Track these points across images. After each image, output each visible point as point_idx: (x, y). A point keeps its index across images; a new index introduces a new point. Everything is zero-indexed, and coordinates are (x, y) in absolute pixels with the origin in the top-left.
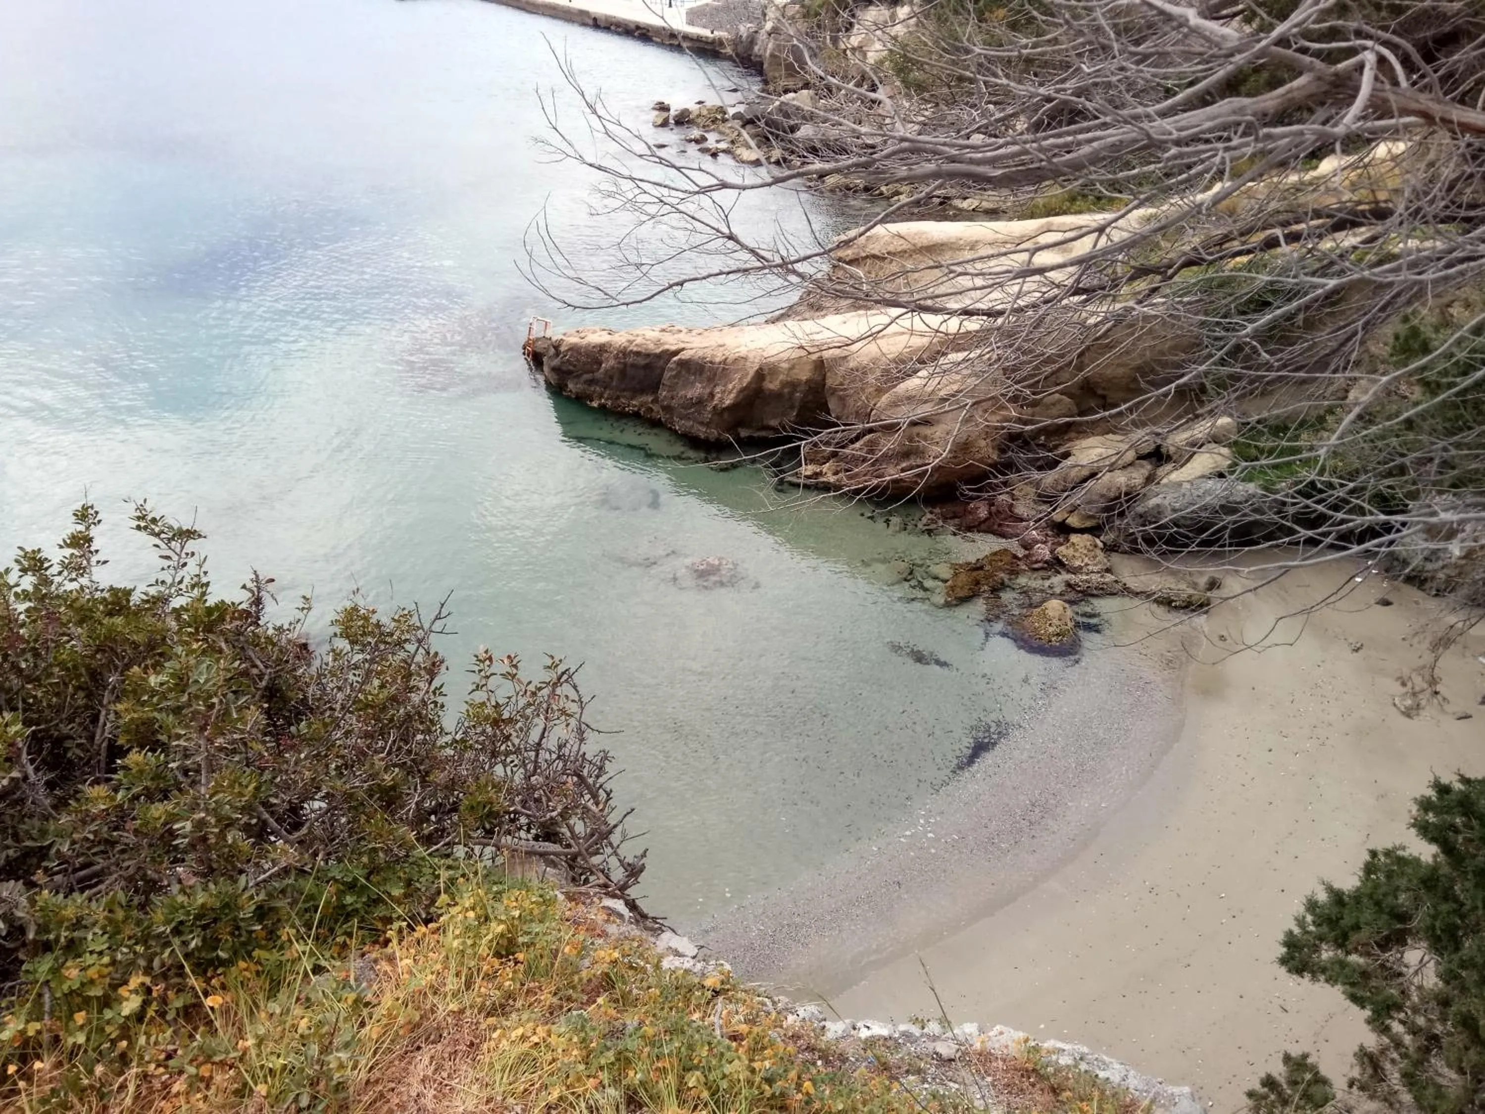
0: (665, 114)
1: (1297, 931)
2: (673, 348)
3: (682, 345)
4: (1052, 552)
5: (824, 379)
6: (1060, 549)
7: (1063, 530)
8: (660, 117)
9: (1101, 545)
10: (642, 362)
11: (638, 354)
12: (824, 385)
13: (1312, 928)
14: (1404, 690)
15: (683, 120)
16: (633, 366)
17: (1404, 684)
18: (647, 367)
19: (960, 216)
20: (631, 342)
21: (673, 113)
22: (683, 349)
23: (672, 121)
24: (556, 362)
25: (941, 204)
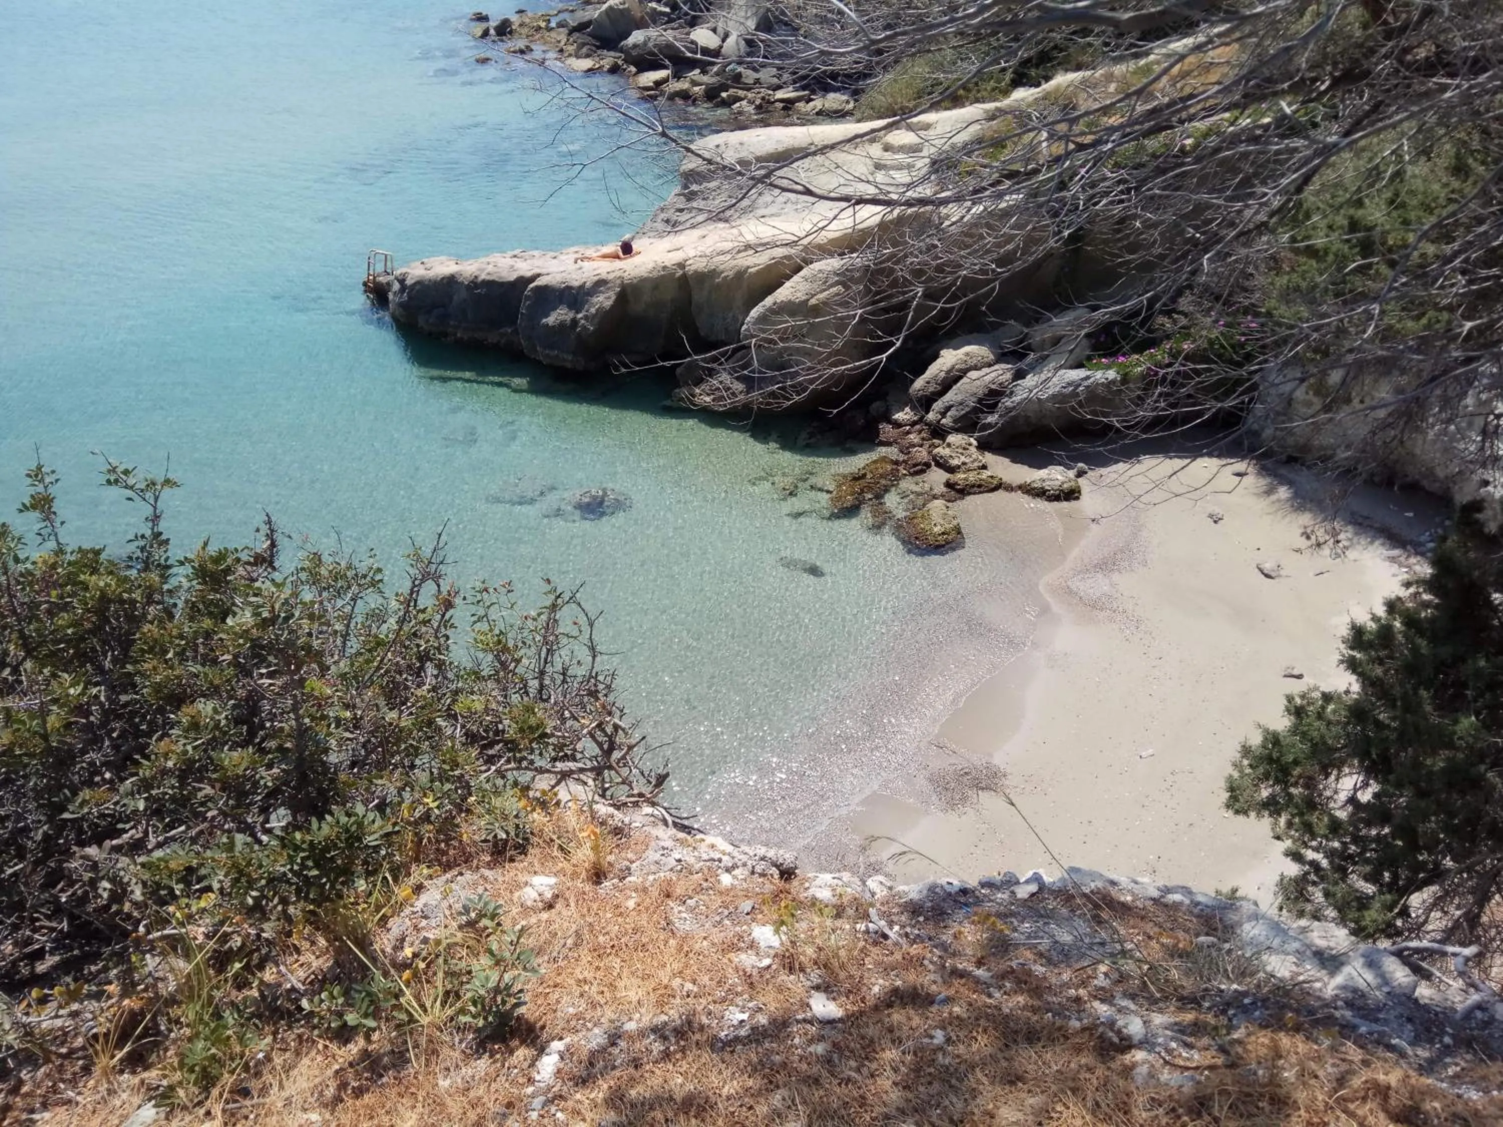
0: (484, 25)
1: (1236, 775)
2: (529, 274)
3: (537, 271)
4: (930, 453)
5: (690, 295)
6: (936, 451)
7: (938, 432)
8: (479, 29)
9: (975, 443)
10: (496, 290)
11: (491, 282)
12: (690, 303)
13: (1248, 771)
14: (1309, 543)
15: (504, 29)
16: (488, 296)
17: (1308, 538)
18: (503, 296)
19: (805, 121)
20: (482, 270)
21: (493, 24)
22: (539, 275)
23: (492, 32)
24: (403, 297)
25: (784, 108)
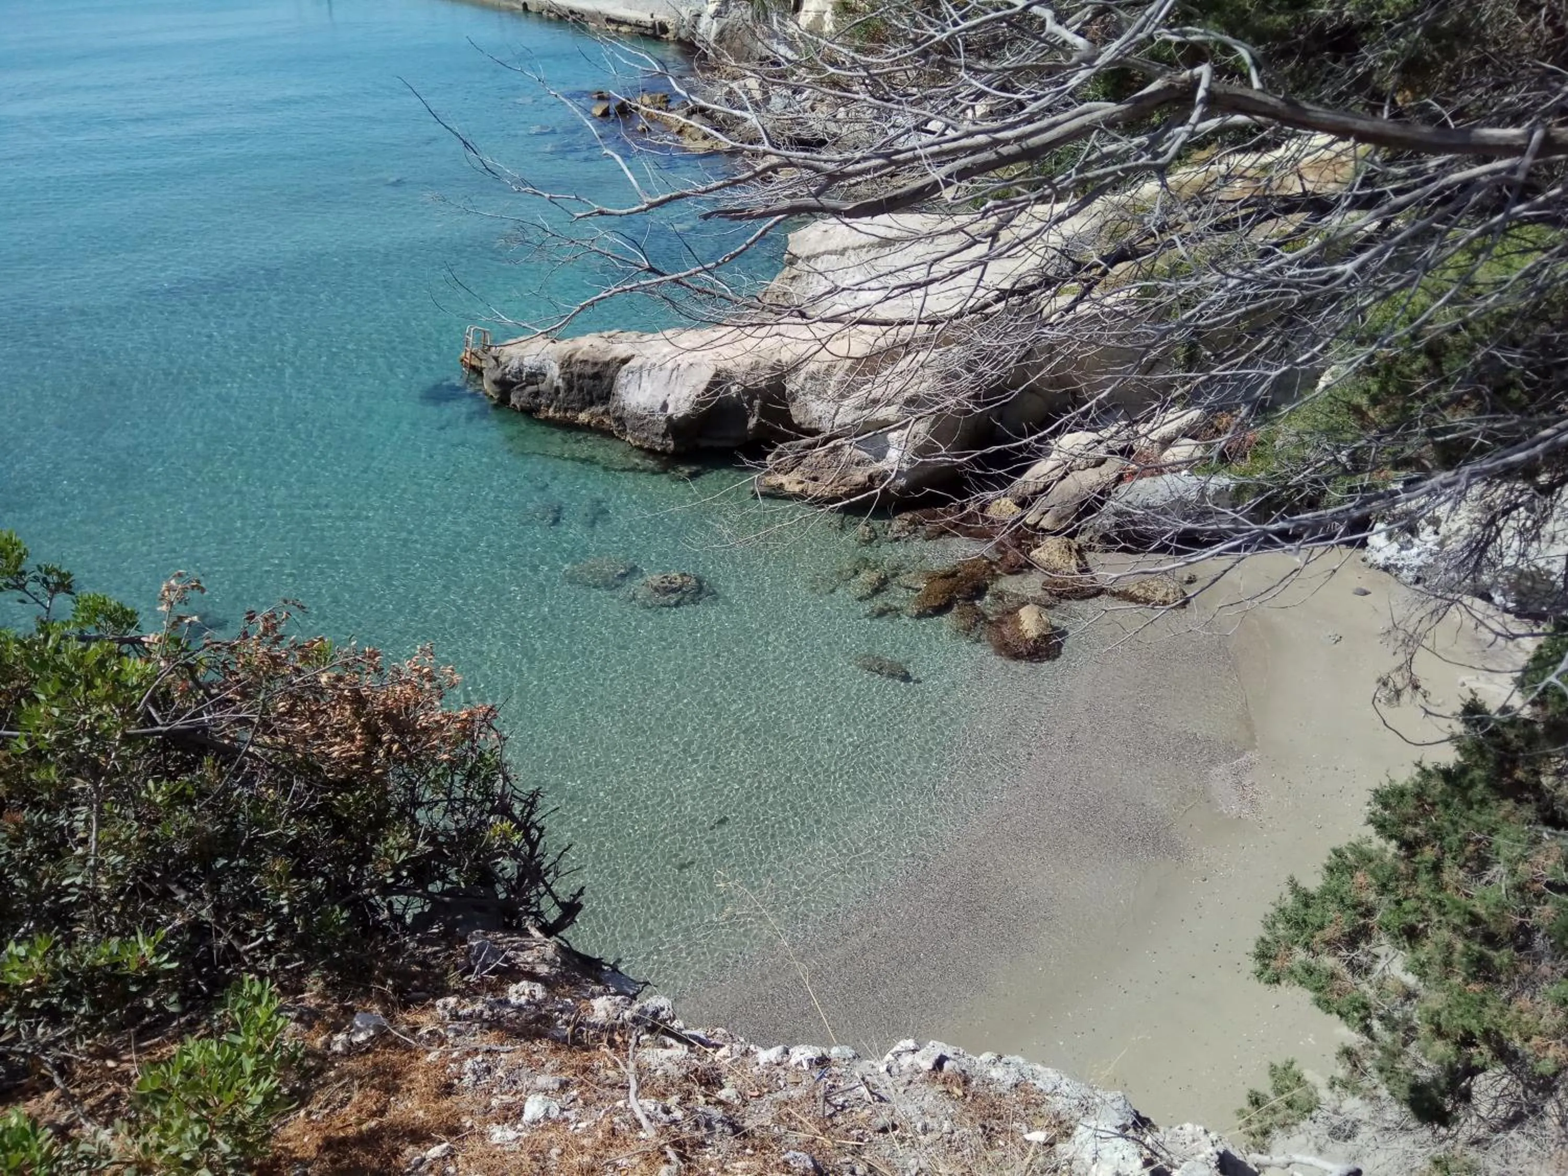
0: (606, 105)
2: (623, 355)
5: (783, 385)
6: (1034, 552)
8: (599, 108)
9: (1075, 546)
10: (589, 370)
11: (585, 362)
12: (784, 391)
16: (580, 376)
18: (597, 376)
20: (578, 349)
21: (613, 102)
22: (633, 356)
23: (613, 112)
24: (497, 374)
